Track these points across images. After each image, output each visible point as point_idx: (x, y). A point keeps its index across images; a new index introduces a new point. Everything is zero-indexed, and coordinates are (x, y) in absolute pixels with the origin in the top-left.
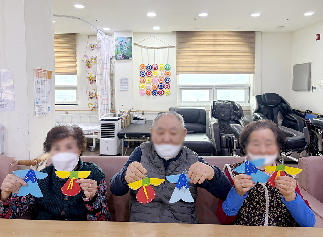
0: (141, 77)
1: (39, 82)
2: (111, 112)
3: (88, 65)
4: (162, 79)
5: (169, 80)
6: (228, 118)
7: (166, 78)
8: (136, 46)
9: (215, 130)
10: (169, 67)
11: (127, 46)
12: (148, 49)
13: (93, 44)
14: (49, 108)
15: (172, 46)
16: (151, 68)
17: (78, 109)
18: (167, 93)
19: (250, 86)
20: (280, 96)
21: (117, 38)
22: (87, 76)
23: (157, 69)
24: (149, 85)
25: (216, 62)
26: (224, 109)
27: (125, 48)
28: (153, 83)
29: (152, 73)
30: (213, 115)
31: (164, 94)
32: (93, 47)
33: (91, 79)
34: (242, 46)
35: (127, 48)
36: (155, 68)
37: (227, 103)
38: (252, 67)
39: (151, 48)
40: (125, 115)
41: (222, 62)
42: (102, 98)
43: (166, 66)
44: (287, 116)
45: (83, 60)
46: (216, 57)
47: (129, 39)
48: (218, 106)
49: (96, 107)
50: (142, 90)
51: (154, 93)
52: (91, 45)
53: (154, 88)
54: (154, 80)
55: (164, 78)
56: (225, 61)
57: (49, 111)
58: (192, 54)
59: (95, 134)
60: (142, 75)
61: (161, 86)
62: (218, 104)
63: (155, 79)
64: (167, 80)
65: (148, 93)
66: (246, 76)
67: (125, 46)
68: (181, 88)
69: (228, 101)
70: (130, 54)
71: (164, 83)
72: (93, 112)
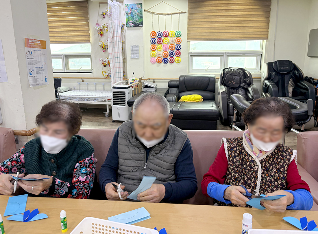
0: (152, 44)
1: (31, 53)
2: (123, 80)
3: (101, 33)
4: (173, 46)
5: (180, 47)
6: (238, 85)
7: (177, 46)
8: (146, 13)
9: (223, 98)
10: (179, 34)
11: (137, 13)
12: (159, 16)
13: (104, 12)
14: (46, 79)
15: (183, 11)
16: (162, 35)
17: (93, 77)
18: (178, 60)
19: (263, 53)
20: (293, 62)
21: (128, 5)
22: (99, 44)
23: (168, 36)
24: (159, 52)
25: (228, 28)
26: (234, 76)
27: (136, 16)
28: (163, 50)
29: (163, 40)
30: (223, 83)
31: (175, 62)
32: (104, 14)
33: (103, 47)
34: (256, 10)
35: (138, 15)
36: (166, 35)
37: (238, 71)
38: (266, 33)
39: (162, 14)
40: (136, 83)
41: (235, 28)
42: (114, 66)
43: (177, 32)
44: (298, 84)
45: (96, 28)
46: (228, 23)
47: (140, 6)
48: (228, 74)
49: (109, 75)
50: (153, 57)
51: (165, 61)
52: (102, 12)
53: (164, 56)
54: (164, 48)
55: (175, 45)
56: (238, 27)
57: (46, 82)
58: (203, 20)
59: (108, 101)
60: (153, 43)
61: (172, 54)
62: (228, 72)
63: (165, 46)
64: (177, 47)
65: (159, 61)
66: (259, 42)
67: (135, 13)
68: (192, 56)
69: (238, 69)
70: (140, 21)
71: (175, 51)
72: (107, 80)
